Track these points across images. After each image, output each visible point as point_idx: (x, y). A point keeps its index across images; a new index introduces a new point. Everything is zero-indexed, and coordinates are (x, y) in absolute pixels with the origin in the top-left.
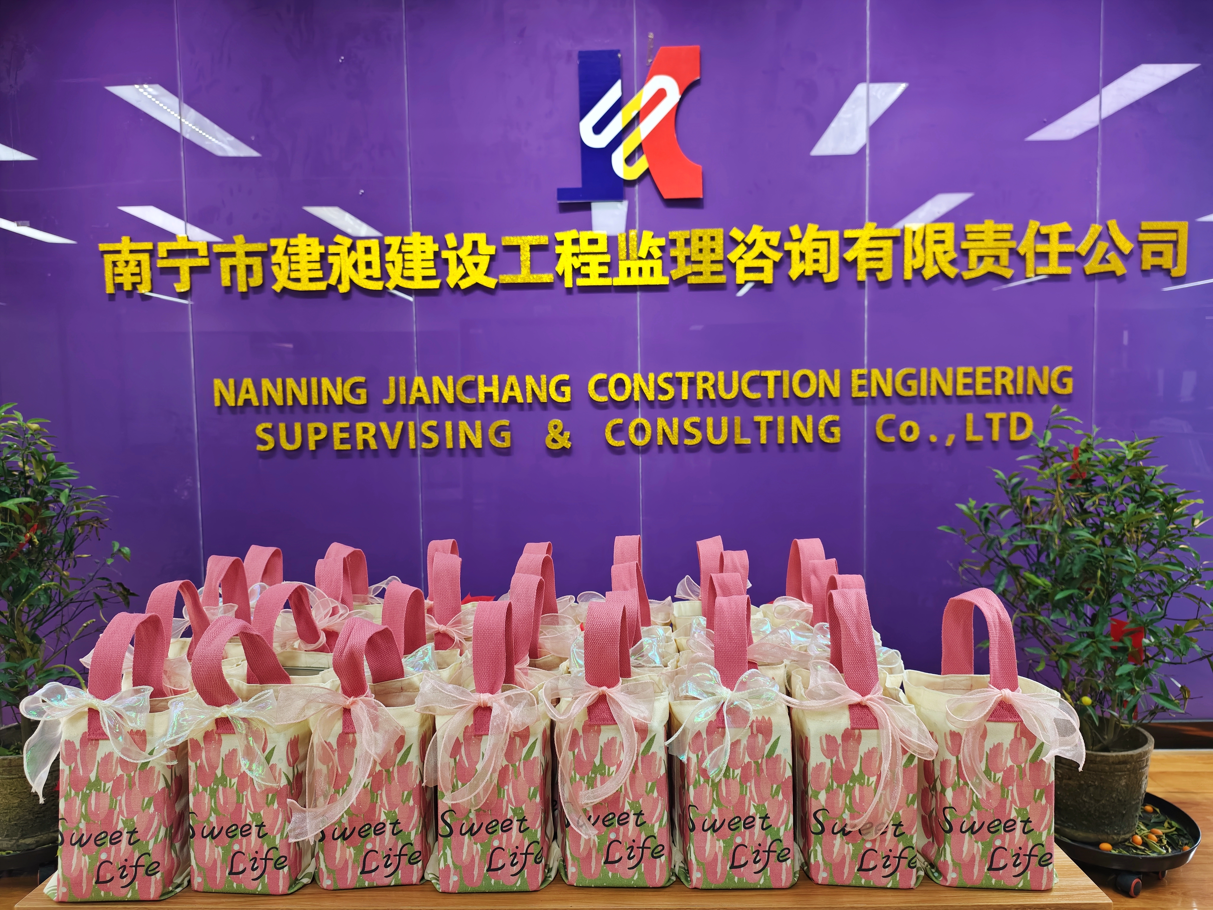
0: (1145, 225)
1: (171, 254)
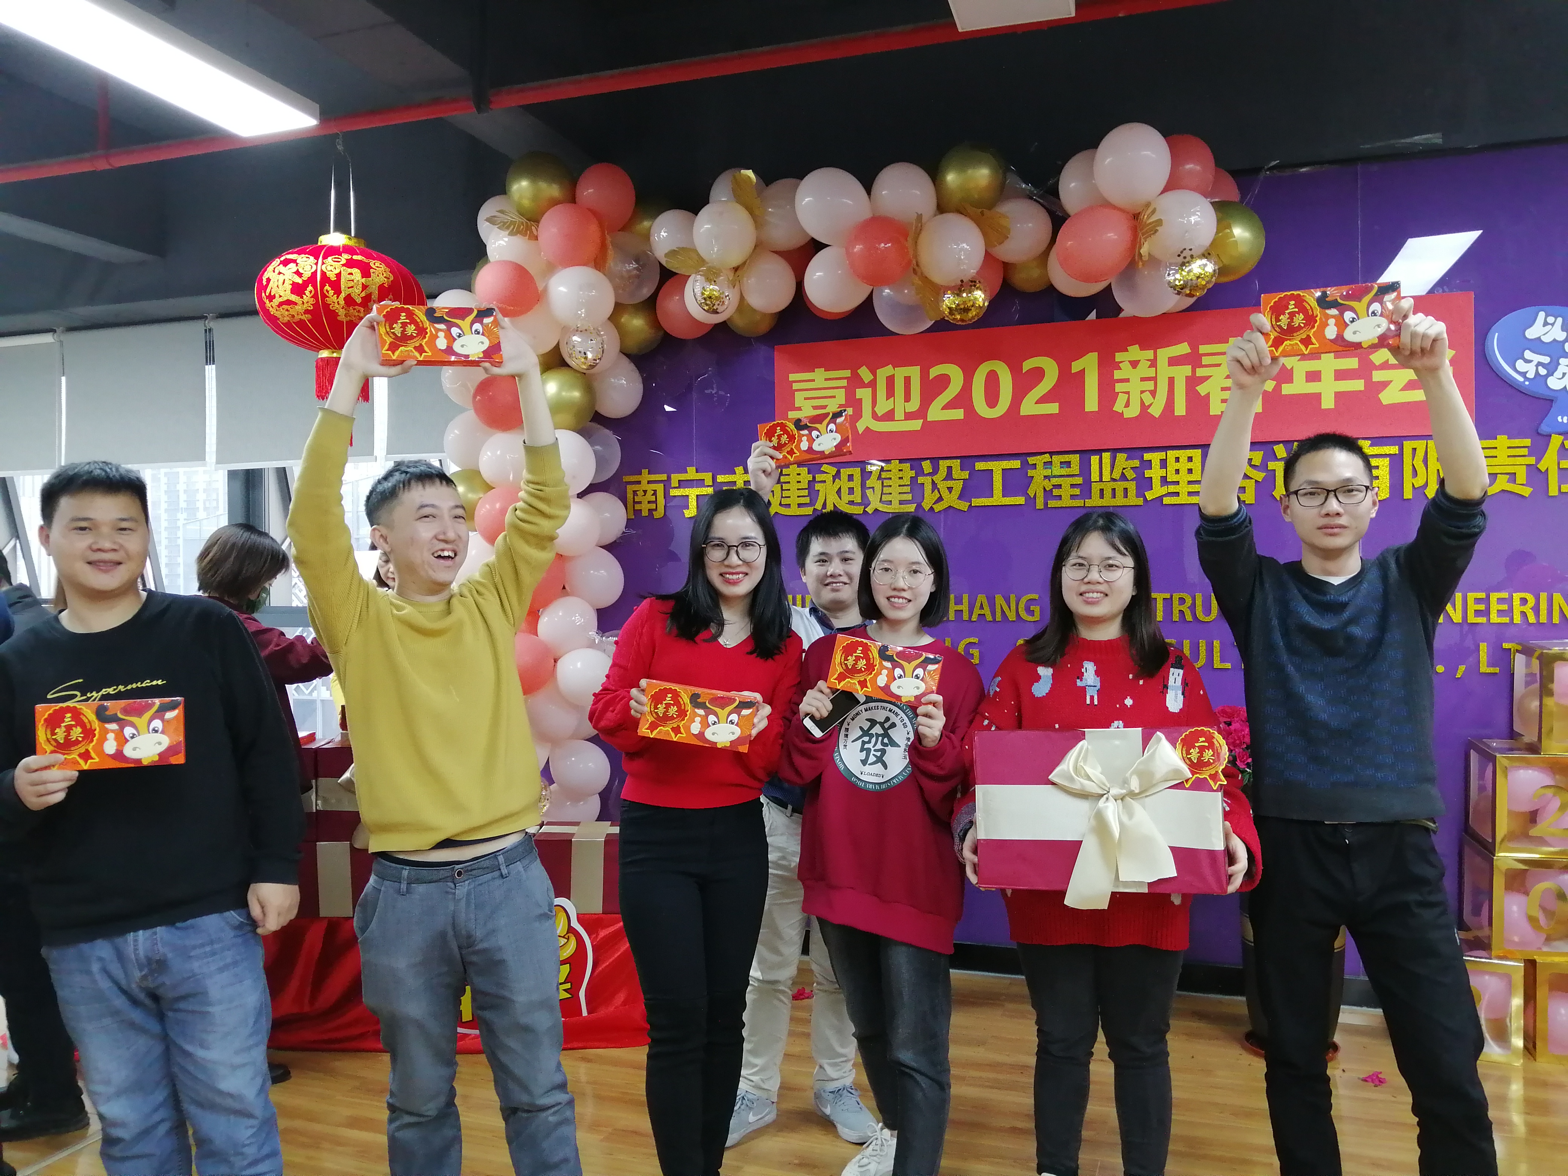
1: (682, 484)
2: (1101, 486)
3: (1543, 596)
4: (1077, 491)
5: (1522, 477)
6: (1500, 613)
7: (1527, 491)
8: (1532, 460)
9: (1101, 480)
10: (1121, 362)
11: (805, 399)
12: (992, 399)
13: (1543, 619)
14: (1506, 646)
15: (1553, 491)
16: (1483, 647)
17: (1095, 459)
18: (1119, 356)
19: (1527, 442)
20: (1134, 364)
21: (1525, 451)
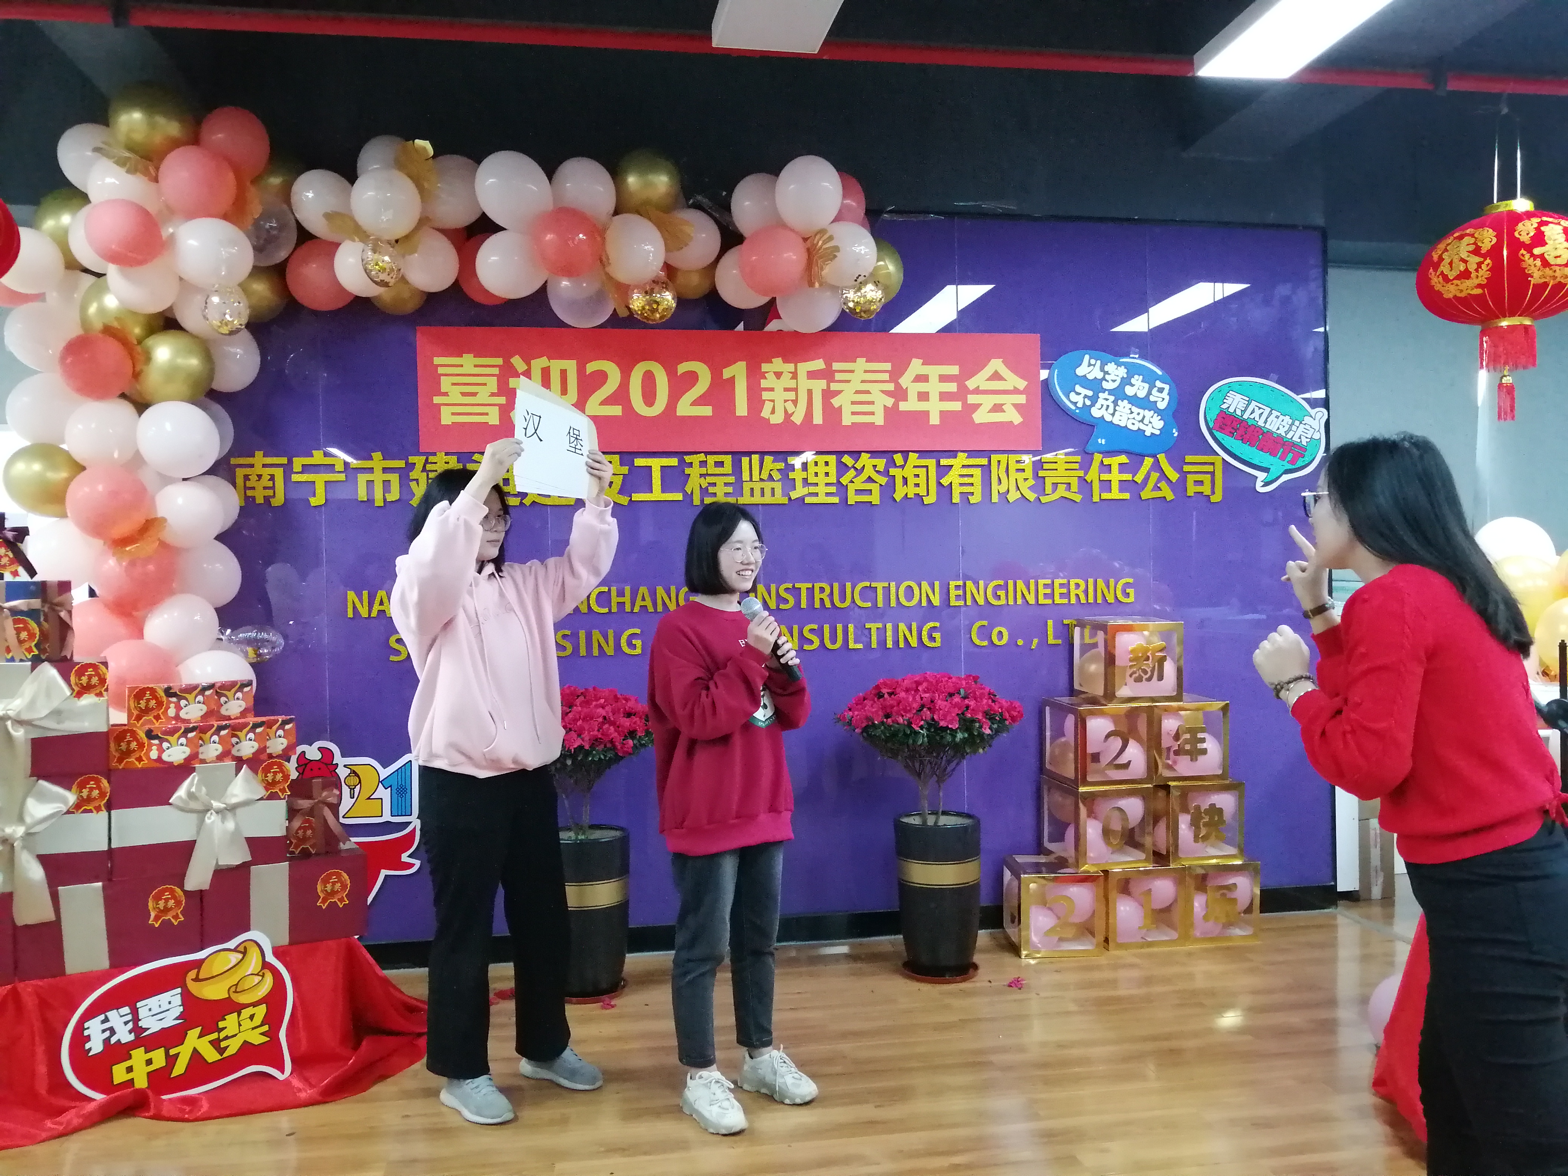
0: (1188, 459)
1: (306, 469)
2: (751, 485)
3: (1091, 581)
4: (730, 490)
5: (1075, 487)
6: (1062, 595)
7: (1078, 498)
8: (1081, 473)
9: (751, 480)
10: (767, 372)
11: (454, 384)
12: (649, 397)
13: (1091, 600)
14: (1066, 622)
15: (1096, 499)
16: (1050, 623)
17: (745, 460)
18: (765, 367)
19: (1078, 458)
20: (778, 375)
21: (1076, 466)
